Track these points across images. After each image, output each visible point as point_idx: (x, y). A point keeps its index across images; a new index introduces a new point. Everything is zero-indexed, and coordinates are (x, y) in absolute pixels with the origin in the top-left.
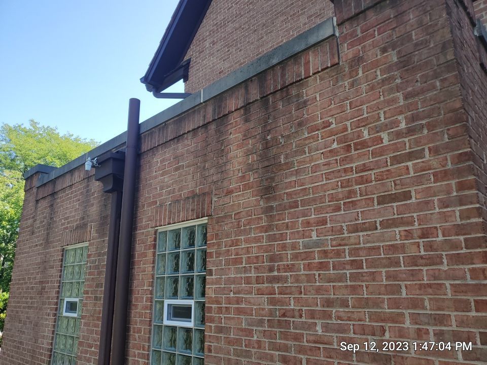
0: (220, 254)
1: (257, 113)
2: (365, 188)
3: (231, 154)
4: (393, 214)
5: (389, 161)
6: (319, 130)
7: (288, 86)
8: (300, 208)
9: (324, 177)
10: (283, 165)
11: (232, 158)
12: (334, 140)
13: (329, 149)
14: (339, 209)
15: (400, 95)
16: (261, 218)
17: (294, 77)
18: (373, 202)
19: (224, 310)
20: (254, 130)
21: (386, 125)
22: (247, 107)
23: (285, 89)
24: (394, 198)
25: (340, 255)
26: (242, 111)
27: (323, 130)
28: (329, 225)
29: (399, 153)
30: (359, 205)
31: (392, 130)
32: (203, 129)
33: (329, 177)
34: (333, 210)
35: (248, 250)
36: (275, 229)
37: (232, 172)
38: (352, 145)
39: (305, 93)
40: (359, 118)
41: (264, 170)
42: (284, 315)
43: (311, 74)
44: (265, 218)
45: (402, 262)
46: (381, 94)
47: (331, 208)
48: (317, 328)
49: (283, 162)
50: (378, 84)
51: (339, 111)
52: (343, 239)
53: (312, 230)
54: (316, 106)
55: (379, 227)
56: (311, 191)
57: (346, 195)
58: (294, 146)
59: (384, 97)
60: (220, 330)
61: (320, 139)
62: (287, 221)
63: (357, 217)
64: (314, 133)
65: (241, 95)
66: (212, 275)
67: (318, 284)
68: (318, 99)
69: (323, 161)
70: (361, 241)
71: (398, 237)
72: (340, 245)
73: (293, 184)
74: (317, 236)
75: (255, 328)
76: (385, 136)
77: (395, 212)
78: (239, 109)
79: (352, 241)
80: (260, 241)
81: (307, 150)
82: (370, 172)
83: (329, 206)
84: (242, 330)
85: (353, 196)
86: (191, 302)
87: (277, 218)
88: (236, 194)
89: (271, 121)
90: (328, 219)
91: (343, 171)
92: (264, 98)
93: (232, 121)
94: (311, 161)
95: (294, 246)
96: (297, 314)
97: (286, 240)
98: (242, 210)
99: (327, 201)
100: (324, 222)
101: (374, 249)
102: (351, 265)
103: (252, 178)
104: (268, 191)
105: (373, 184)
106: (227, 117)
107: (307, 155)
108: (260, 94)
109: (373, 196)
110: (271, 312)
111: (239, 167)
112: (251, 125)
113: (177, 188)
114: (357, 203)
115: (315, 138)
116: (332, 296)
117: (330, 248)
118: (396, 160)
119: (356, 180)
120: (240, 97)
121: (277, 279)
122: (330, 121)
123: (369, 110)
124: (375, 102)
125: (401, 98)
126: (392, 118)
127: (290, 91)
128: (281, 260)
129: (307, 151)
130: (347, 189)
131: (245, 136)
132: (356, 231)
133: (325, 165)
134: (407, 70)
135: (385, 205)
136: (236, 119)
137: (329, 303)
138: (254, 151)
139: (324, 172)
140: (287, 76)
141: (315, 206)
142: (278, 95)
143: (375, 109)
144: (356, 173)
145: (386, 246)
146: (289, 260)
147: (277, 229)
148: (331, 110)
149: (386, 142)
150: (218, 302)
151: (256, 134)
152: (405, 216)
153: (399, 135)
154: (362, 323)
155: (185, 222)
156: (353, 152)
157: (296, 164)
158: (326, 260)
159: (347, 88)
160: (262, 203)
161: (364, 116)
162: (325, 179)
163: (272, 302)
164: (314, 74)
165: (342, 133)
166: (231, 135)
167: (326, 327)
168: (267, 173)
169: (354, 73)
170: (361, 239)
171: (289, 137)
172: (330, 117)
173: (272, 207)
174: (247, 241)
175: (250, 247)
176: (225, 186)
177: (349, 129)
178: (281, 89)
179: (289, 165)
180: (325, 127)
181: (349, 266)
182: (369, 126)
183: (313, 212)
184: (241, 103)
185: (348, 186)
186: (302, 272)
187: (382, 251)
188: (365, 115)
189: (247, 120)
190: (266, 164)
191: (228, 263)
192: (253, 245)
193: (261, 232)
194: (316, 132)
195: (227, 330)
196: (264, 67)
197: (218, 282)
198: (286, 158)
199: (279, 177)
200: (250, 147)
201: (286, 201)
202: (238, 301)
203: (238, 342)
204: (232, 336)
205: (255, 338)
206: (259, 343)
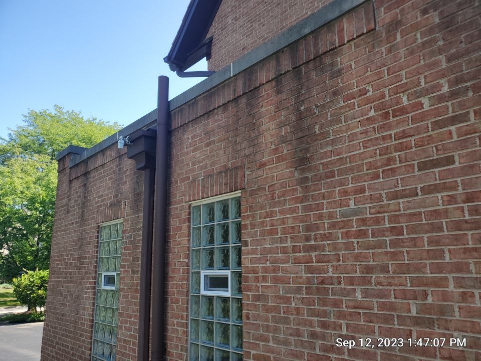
0: (255, 225)
1: (289, 84)
2: (404, 155)
3: (264, 127)
4: (435, 179)
5: (430, 126)
6: (354, 98)
7: (321, 55)
8: (337, 178)
9: (361, 145)
10: (317, 135)
11: (264, 131)
12: (371, 108)
13: (366, 117)
14: (378, 177)
15: (442, 58)
16: (296, 190)
17: (328, 46)
18: (414, 169)
19: (261, 279)
20: (286, 101)
21: (427, 90)
22: (278, 78)
23: (318, 59)
24: (435, 164)
25: (379, 222)
26: (274, 83)
27: (360, 98)
28: (367, 194)
29: (441, 118)
30: (398, 172)
31: (434, 95)
32: (234, 104)
33: (367, 145)
34: (372, 178)
35: (283, 221)
36: (311, 200)
37: (264, 145)
38: (391, 112)
39: (339, 61)
40: (397, 84)
41: (298, 142)
42: (322, 282)
43: (346, 42)
44: (301, 189)
45: (445, 227)
46: (422, 58)
47: (370, 176)
48: (357, 294)
49: (317, 132)
50: (418, 47)
51: (376, 78)
52: (383, 206)
53: (350, 199)
54: (352, 74)
55: (420, 193)
56: (348, 160)
57: (385, 162)
58: (329, 115)
59: (424, 61)
60: (257, 298)
61: (356, 107)
62: (323, 191)
63: (396, 185)
64: (350, 102)
65: (272, 66)
66: (247, 246)
67: (356, 251)
68: (353, 67)
69: (360, 129)
70: (402, 208)
71: (440, 202)
72: (379, 213)
73: (329, 154)
74: (355, 205)
75: (292, 296)
76: (425, 101)
77: (437, 177)
78: (270, 81)
79: (392, 207)
80: (296, 212)
81: (342, 118)
82: (410, 138)
83: (368, 174)
84: (280, 298)
85: (392, 163)
86: (227, 273)
87: (313, 188)
88: (270, 166)
89: (304, 92)
90: (367, 187)
91: (382, 139)
92: (296, 69)
93: (263, 94)
94: (347, 130)
95: (331, 216)
96: (335, 281)
97: (323, 210)
98: (276, 182)
99: (365, 169)
100: (362, 190)
101: (415, 215)
102: (391, 232)
103: (285, 150)
104: (302, 162)
105: (413, 150)
106: (258, 91)
107: (344, 124)
108: (292, 65)
109: (413, 162)
110: (309, 280)
111: (272, 140)
112: (283, 96)
113: (209, 163)
114: (397, 170)
115: (352, 107)
116: (372, 263)
117: (369, 216)
118: (437, 125)
119: (395, 147)
120: (271, 68)
121: (314, 248)
122: (367, 89)
123: (408, 76)
124: (415, 67)
125: (444, 60)
126: (433, 83)
127: (323, 60)
128: (318, 229)
129: (343, 120)
130: (386, 156)
131: (277, 107)
132: (396, 198)
133: (362, 133)
134: (450, 31)
135: (426, 171)
136: (267, 91)
137: (368, 269)
138: (287, 123)
139: (361, 141)
140: (320, 46)
141: (352, 175)
142: (311, 65)
143: (414, 74)
144: (395, 140)
145: (428, 211)
146: (326, 229)
147: (313, 199)
148: (367, 77)
149: (426, 107)
150: (254, 271)
151: (289, 105)
152: (448, 181)
153: (441, 99)
154: (403, 288)
155: (218, 196)
156: (392, 119)
157: (331, 134)
158: (365, 228)
159: (384, 54)
160: (296, 174)
161: (402, 82)
162: (362, 148)
163: (310, 270)
164: (348, 41)
165: (380, 100)
166: (263, 108)
167: (366, 293)
168: (301, 144)
169: (392, 38)
170: (401, 206)
171: (323, 106)
172: (367, 85)
173: (307, 177)
174: (281, 212)
175: (286, 218)
176: (258, 159)
177: (387, 96)
178: (314, 59)
179: (324, 135)
180: (361, 95)
181: (389, 233)
182: (408, 92)
183: (351, 181)
184: (272, 75)
185: (386, 154)
186: (340, 240)
187: (423, 217)
188: (404, 81)
189: (279, 92)
190: (300, 135)
191: (263, 234)
192: (288, 216)
193: (296, 203)
194: (352, 101)
195: (265, 298)
196: (295, 37)
197: (254, 252)
198: (321, 127)
199: (314, 148)
200: (283, 118)
201: (321, 171)
202: (275, 270)
203: (276, 309)
204: (270, 304)
205: (293, 305)
206: (297, 309)
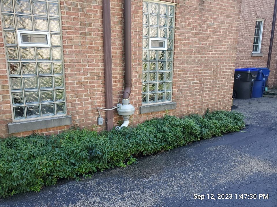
0: (182, 21)
8: (210, 12)
19: (183, 43)
25: (217, 29)
28: (216, 20)
34: (217, 15)
35: (193, 22)
42: (203, 45)
44: (200, 12)
48: (210, 48)
53: (212, 20)
55: (225, 23)
56: (213, 7)
57: (221, 12)
60: (181, 50)
62: (206, 15)
66: (178, 29)
74: (213, 23)
75: (194, 49)
80: (198, 20)
84: (190, 50)
86: (165, 40)
87: (204, 13)
90: (216, 18)
95: (207, 24)
96: (206, 44)
97: (205, 22)
99: (217, 12)
104: (202, 2)
105: (226, 11)
109: (226, 15)
110: (199, 44)
116: (214, 40)
121: (202, 34)
128: (203, 28)
132: (221, 23)
139: (217, 3)
146: (206, 28)
147: (203, 17)
150: (181, 40)
158: (214, 30)
160: (199, 6)
163: (199, 41)
167: (212, 47)
170: (222, 25)
181: (219, 32)
183: (213, 14)
186: (209, 32)
187: (225, 29)
191: (185, 26)
192: (195, 21)
195: (184, 50)
197: (181, 32)
201: (207, 8)
202: (189, 40)
203: (188, 53)
204: (186, 52)
205: (194, 52)
206: (195, 53)
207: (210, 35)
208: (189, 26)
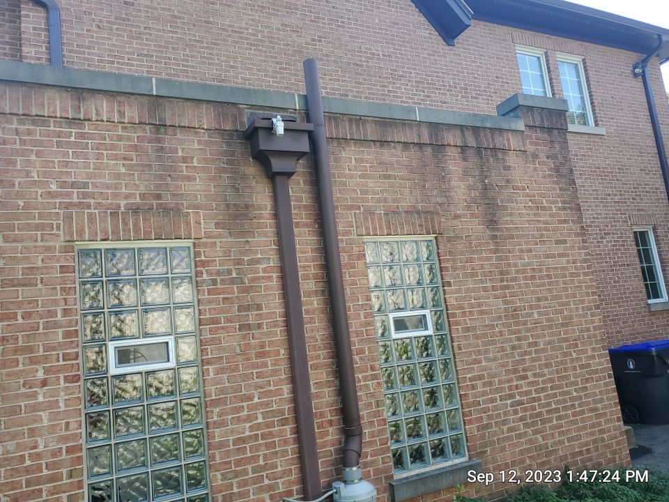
4: (562, 250)
8: (516, 240)
10: (500, 206)
14: (537, 244)
16: (489, 243)
18: (553, 243)
19: (467, 313)
25: (541, 271)
28: (533, 253)
35: (482, 266)
36: (501, 252)
37: (457, 200)
41: (486, 206)
42: (515, 310)
44: (492, 243)
47: (533, 243)
49: (500, 204)
52: (542, 262)
53: (525, 255)
55: (557, 257)
57: (540, 236)
60: (467, 330)
62: (508, 247)
63: (546, 250)
67: (532, 289)
69: (525, 211)
70: (550, 264)
71: (565, 262)
72: (540, 265)
73: (509, 222)
74: (528, 259)
75: (496, 323)
80: (491, 260)
83: (532, 241)
84: (486, 326)
86: (425, 313)
87: (501, 244)
88: (464, 219)
90: (533, 249)
91: (537, 221)
94: (518, 209)
95: (516, 265)
96: (523, 309)
97: (510, 260)
98: (472, 234)
99: (530, 238)
100: (530, 251)
101: (556, 268)
103: (477, 210)
104: (492, 223)
107: (516, 204)
109: (552, 239)
110: (506, 310)
111: (463, 197)
114: (546, 242)
115: (519, 195)
116: (540, 296)
117: (535, 267)
121: (507, 287)
128: (508, 274)
129: (515, 202)
130: (540, 233)
132: (547, 258)
133: (527, 214)
135: (558, 245)
137: (539, 299)
141: (524, 240)
145: (561, 267)
146: (513, 274)
150: (461, 307)
152: (566, 252)
157: (509, 209)
158: (535, 274)
160: (488, 231)
163: (506, 302)
168: (489, 209)
170: (550, 262)
171: (501, 187)
173: (496, 235)
174: (479, 259)
175: (483, 264)
176: (452, 210)
181: (546, 278)
183: (524, 243)
185: (540, 231)
186: (522, 282)
190: (487, 202)
191: (466, 275)
192: (486, 263)
193: (491, 253)
195: (474, 328)
197: (458, 291)
199: (499, 215)
201: (506, 233)
202: (480, 305)
203: (484, 335)
204: (479, 332)
205: (497, 329)
206: (501, 332)
207: (527, 286)
208: (473, 275)
